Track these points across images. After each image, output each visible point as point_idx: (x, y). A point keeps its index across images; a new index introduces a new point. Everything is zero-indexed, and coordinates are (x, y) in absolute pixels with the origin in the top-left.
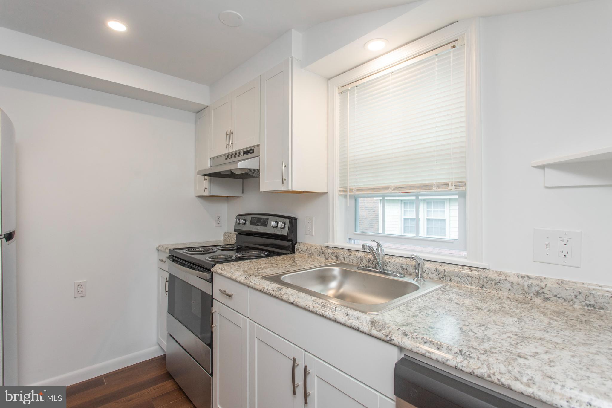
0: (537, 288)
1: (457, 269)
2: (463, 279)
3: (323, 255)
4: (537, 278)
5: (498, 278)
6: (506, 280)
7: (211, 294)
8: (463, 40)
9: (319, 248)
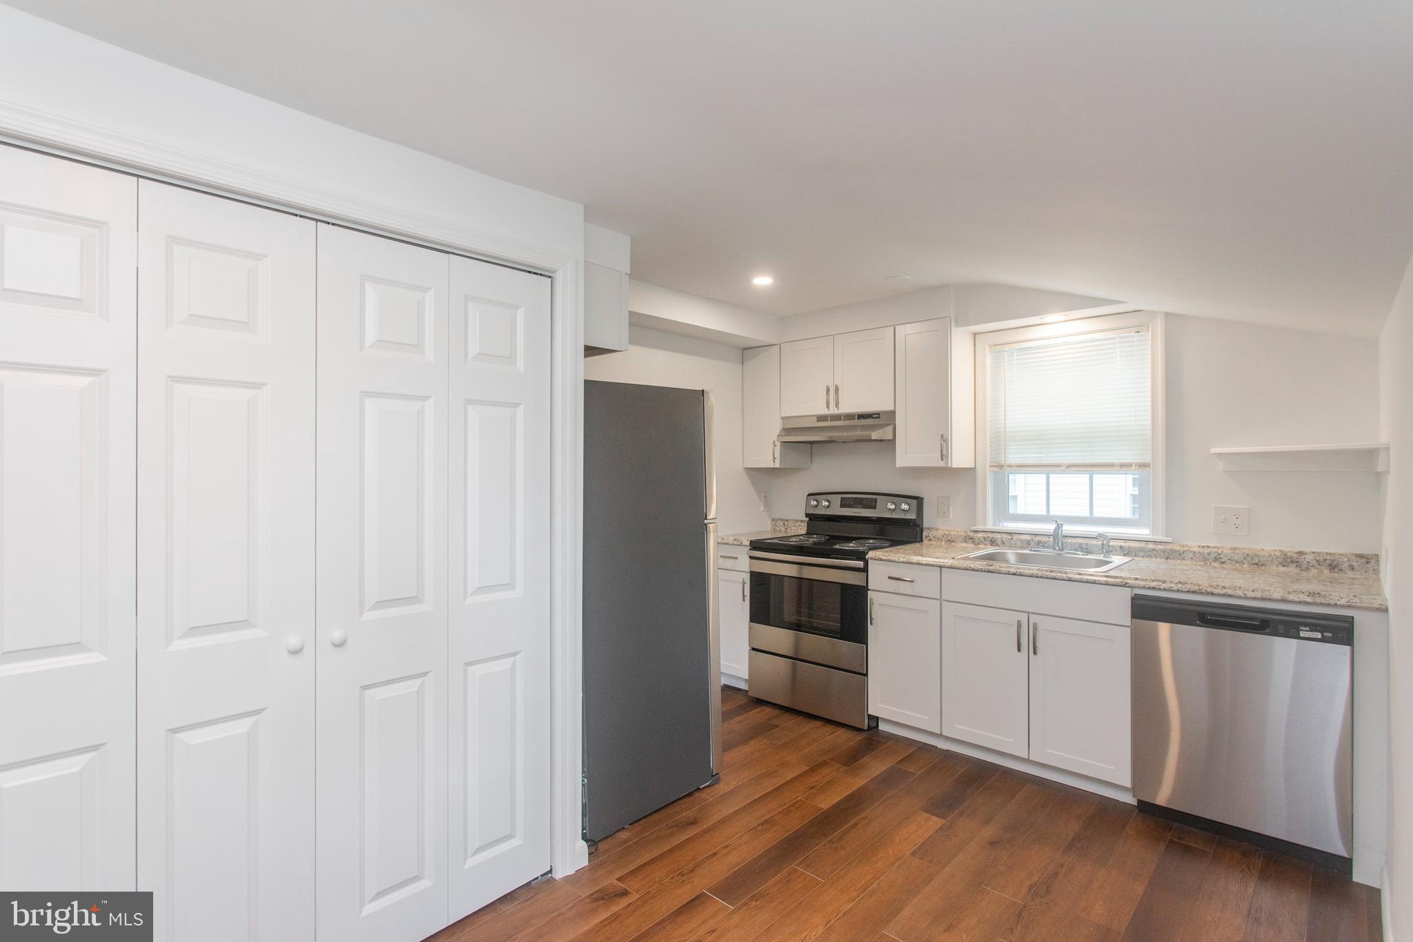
0: (1216, 555)
1: (1142, 545)
3: (971, 540)
4: (1214, 547)
5: (1182, 549)
6: (1189, 550)
7: (865, 585)
8: (1148, 328)
9: (963, 534)
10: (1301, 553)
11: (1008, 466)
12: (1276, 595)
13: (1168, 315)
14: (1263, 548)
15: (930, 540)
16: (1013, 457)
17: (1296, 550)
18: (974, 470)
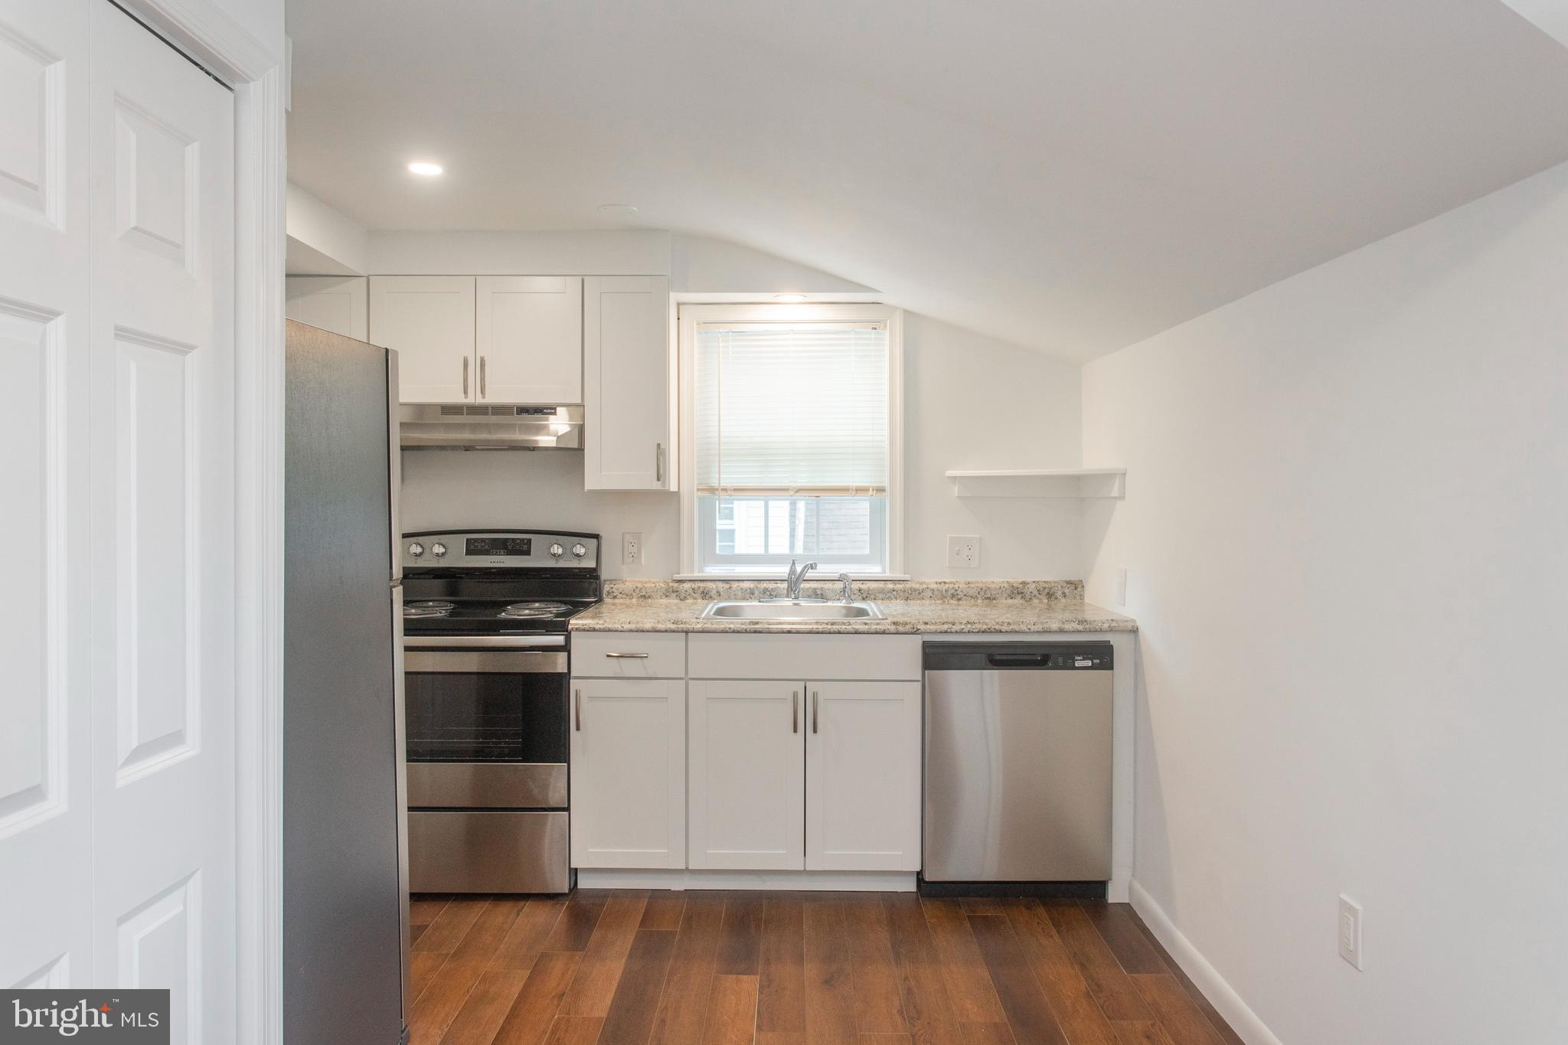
0: (953, 591)
1: (881, 585)
2: (888, 595)
3: (675, 594)
4: (951, 583)
5: (921, 587)
6: (928, 588)
7: (566, 671)
8: (886, 326)
9: (662, 585)
10: (1024, 583)
11: (722, 490)
12: (1055, 626)
13: (907, 313)
14: (992, 580)
15: (615, 597)
16: (729, 478)
17: (1020, 581)
18: (677, 494)
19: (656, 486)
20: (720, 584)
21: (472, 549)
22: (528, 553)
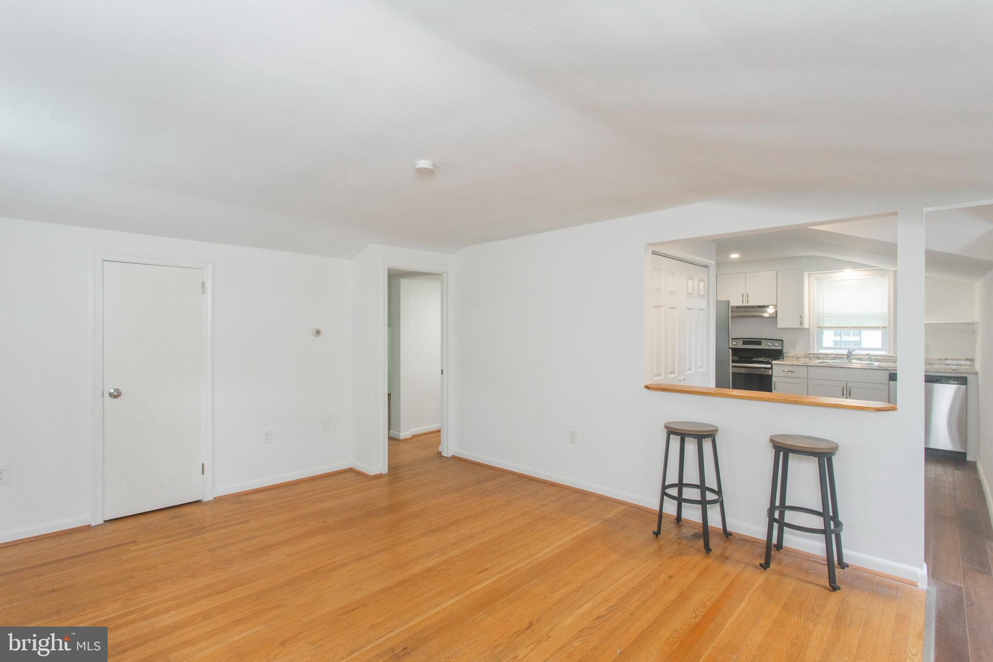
1: (884, 357)
2: (887, 361)
3: (807, 357)
7: (771, 374)
8: (886, 276)
9: (803, 354)
10: (946, 359)
11: (823, 327)
12: (942, 371)
13: (895, 271)
15: (787, 357)
16: (826, 324)
18: (808, 329)
19: (800, 327)
20: (823, 355)
21: (744, 343)
22: (760, 344)
